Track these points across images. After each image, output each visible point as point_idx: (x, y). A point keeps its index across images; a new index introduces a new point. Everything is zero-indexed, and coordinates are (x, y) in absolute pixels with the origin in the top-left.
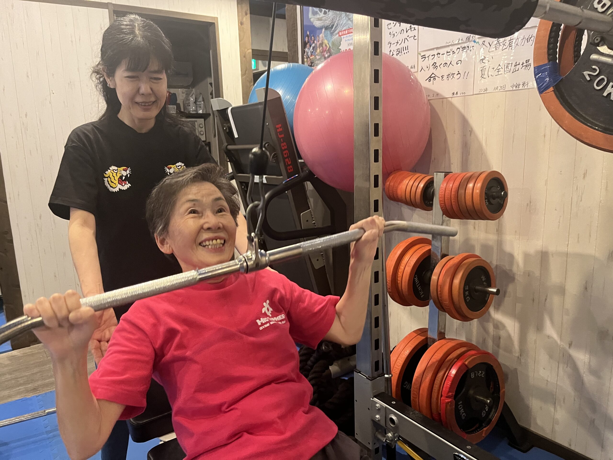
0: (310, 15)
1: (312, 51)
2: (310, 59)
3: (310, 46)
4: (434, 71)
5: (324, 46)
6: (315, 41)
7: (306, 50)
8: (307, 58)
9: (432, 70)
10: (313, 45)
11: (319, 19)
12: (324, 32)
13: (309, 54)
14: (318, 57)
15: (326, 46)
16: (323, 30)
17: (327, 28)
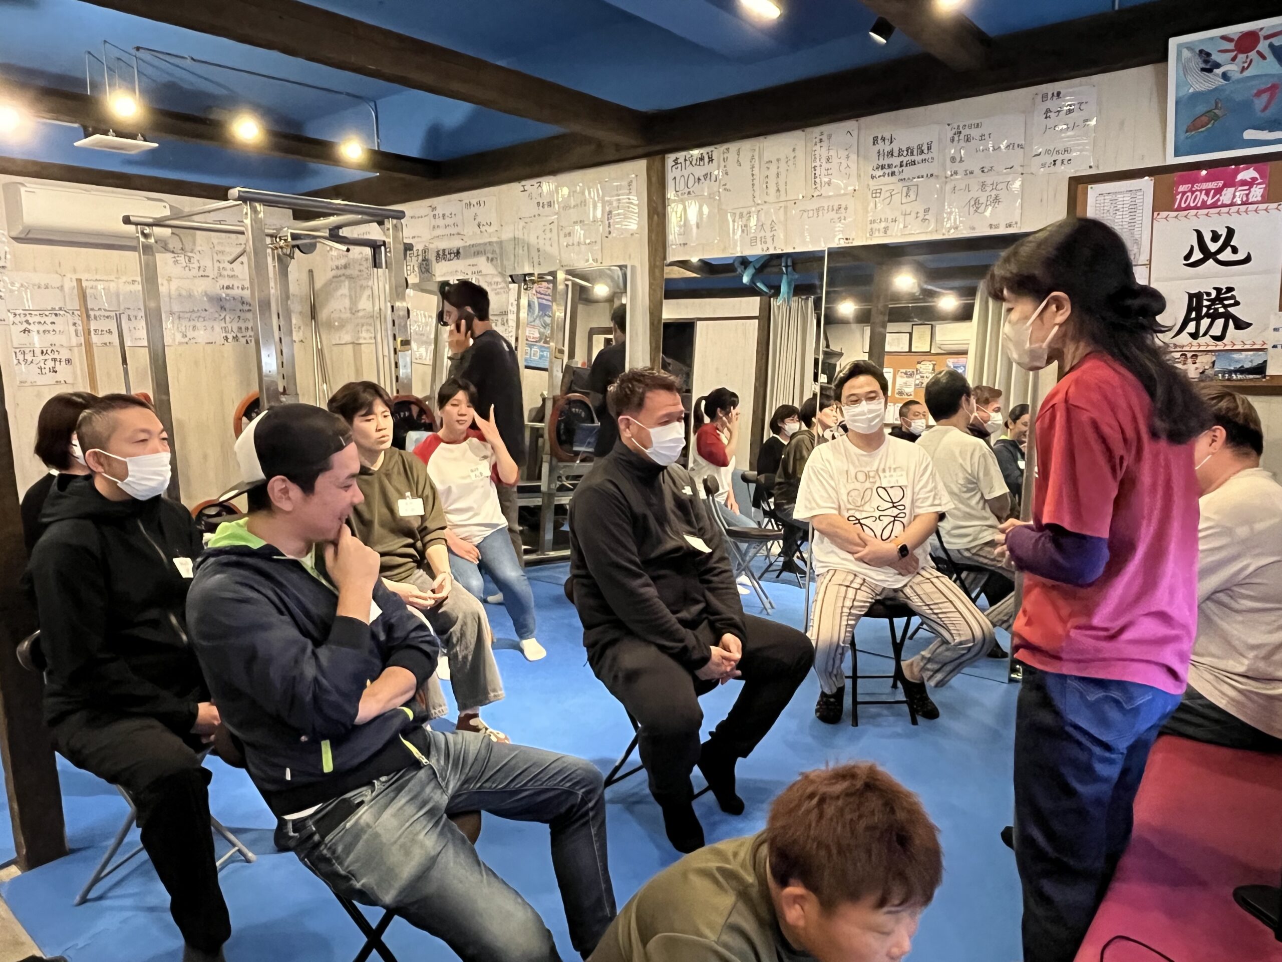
4: (27, 326)
9: (25, 325)
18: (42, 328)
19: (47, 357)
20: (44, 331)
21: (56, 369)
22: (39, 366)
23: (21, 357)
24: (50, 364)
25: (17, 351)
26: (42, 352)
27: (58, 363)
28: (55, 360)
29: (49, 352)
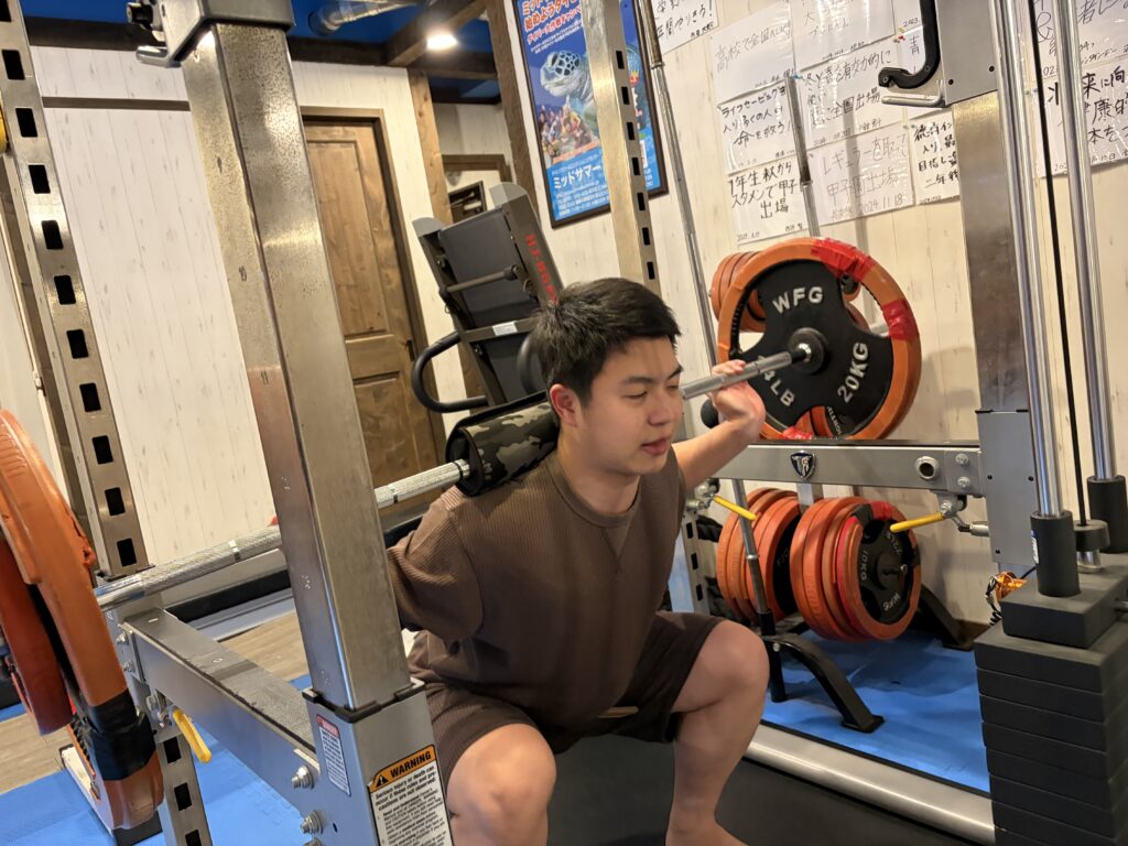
0: (543, 81)
1: (554, 132)
2: (553, 146)
3: (550, 126)
4: (745, 128)
5: (572, 121)
6: (557, 118)
7: (544, 133)
11: (558, 84)
12: (570, 101)
15: (575, 120)
16: (568, 98)
17: (573, 95)
18: (762, 125)
19: (773, 181)
20: (766, 131)
21: (787, 203)
22: (762, 201)
23: (737, 190)
24: (777, 194)
25: (734, 178)
26: (766, 175)
27: (788, 191)
28: (783, 185)
29: (775, 171)
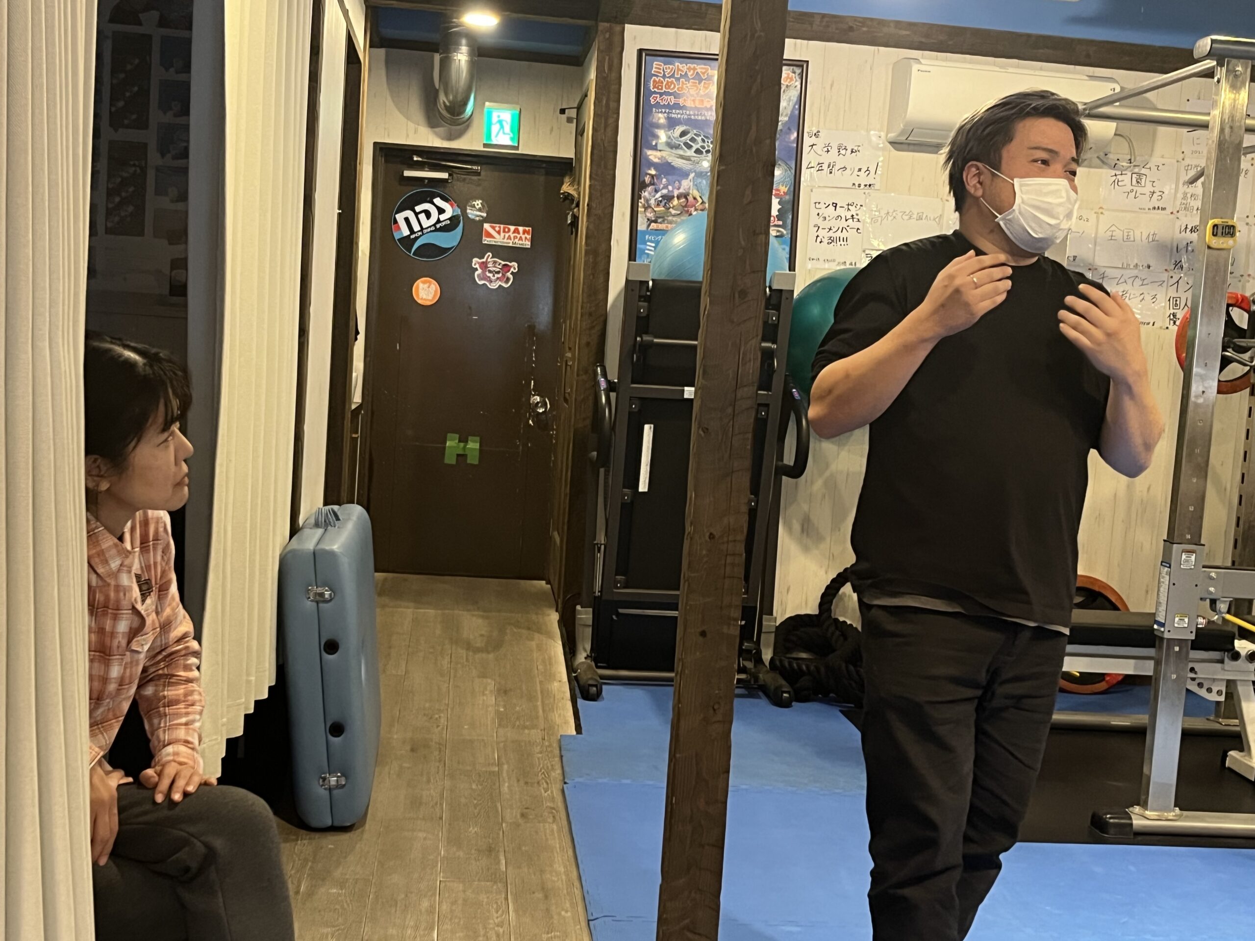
0: (661, 146)
1: (660, 199)
2: (655, 211)
3: (656, 191)
5: (690, 198)
6: (670, 188)
7: (645, 194)
8: (646, 209)
10: (665, 191)
11: (682, 157)
12: (693, 178)
13: (652, 202)
14: (673, 212)
15: (695, 199)
16: (692, 175)
